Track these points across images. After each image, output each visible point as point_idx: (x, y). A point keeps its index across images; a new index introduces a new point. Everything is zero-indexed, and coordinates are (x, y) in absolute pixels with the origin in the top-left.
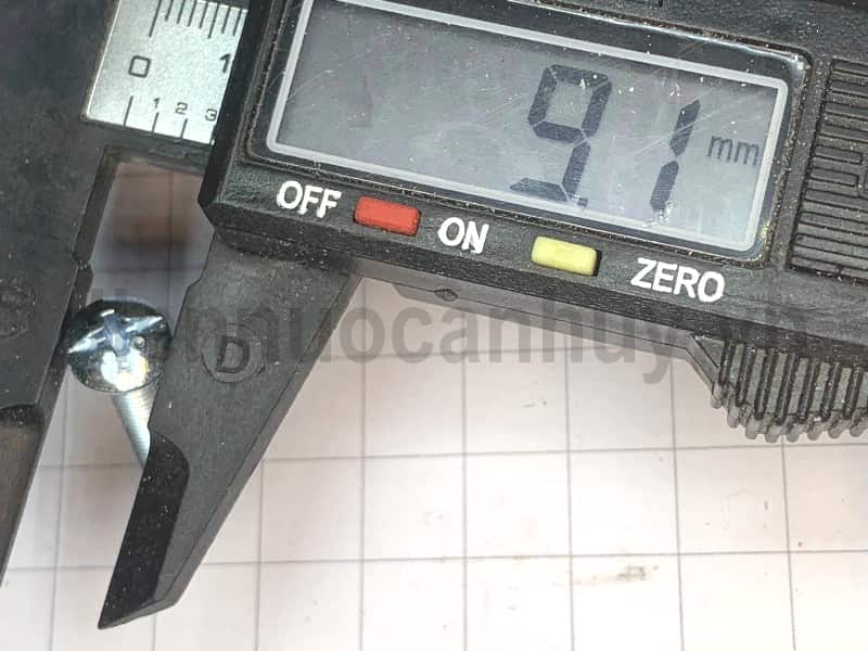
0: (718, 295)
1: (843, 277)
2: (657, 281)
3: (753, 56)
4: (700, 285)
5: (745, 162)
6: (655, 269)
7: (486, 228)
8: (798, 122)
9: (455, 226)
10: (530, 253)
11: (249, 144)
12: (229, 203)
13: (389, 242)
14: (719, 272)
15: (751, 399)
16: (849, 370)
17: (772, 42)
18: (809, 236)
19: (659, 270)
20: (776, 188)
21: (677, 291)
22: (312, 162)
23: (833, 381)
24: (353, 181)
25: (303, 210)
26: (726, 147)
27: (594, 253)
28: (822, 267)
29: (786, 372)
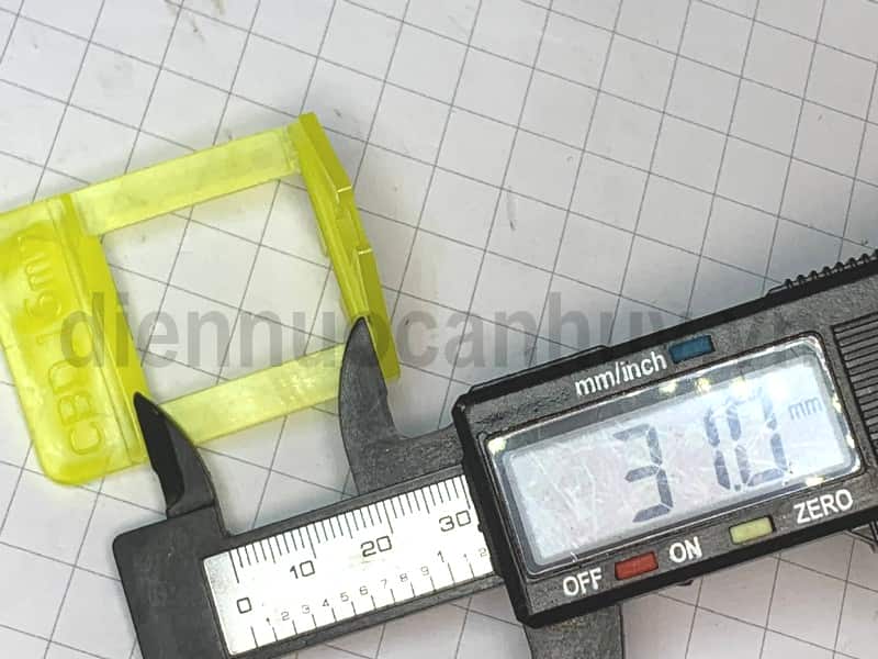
2: (812, 514)
6: (806, 508)
7: (696, 539)
19: (809, 506)
21: (827, 513)
22: (571, 558)
25: (584, 591)
26: (799, 409)
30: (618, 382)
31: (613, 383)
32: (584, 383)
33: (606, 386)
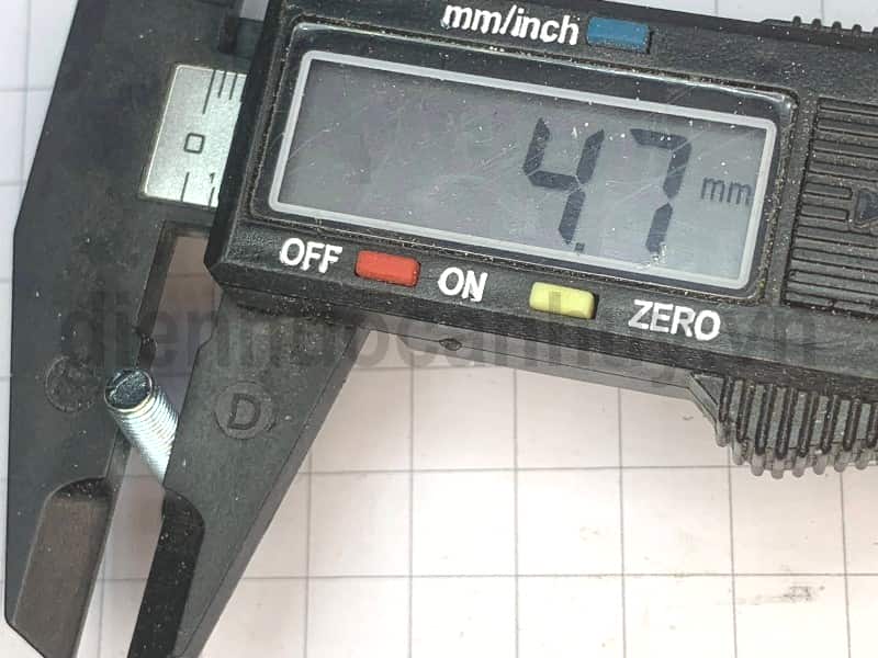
0: (715, 333)
1: (837, 310)
2: (654, 321)
3: (740, 98)
4: (696, 324)
5: (738, 202)
6: (652, 309)
7: (484, 276)
8: (787, 161)
9: (454, 274)
10: (528, 299)
11: (252, 204)
12: (234, 262)
13: (390, 294)
14: (713, 310)
15: (751, 434)
16: (848, 403)
17: (760, 84)
18: (801, 271)
19: (656, 310)
20: (769, 225)
21: (674, 330)
22: (313, 219)
23: (831, 413)
24: (353, 236)
25: (306, 266)
26: (719, 188)
27: (592, 297)
28: (817, 302)
29: (785, 407)
30: (503, 31)
31: (495, 31)
32: (459, 11)
33: (484, 29)
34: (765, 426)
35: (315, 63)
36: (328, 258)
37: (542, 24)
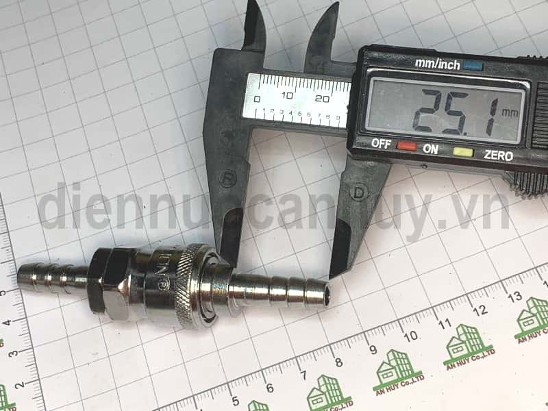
0: (512, 158)
5: (514, 117)
8: (529, 102)
9: (427, 146)
10: (453, 152)
11: (360, 128)
12: (357, 147)
15: (524, 188)
18: (537, 137)
24: (394, 136)
27: (472, 150)
34: (528, 186)
35: (375, 81)
36: (387, 144)
37: (448, 63)
